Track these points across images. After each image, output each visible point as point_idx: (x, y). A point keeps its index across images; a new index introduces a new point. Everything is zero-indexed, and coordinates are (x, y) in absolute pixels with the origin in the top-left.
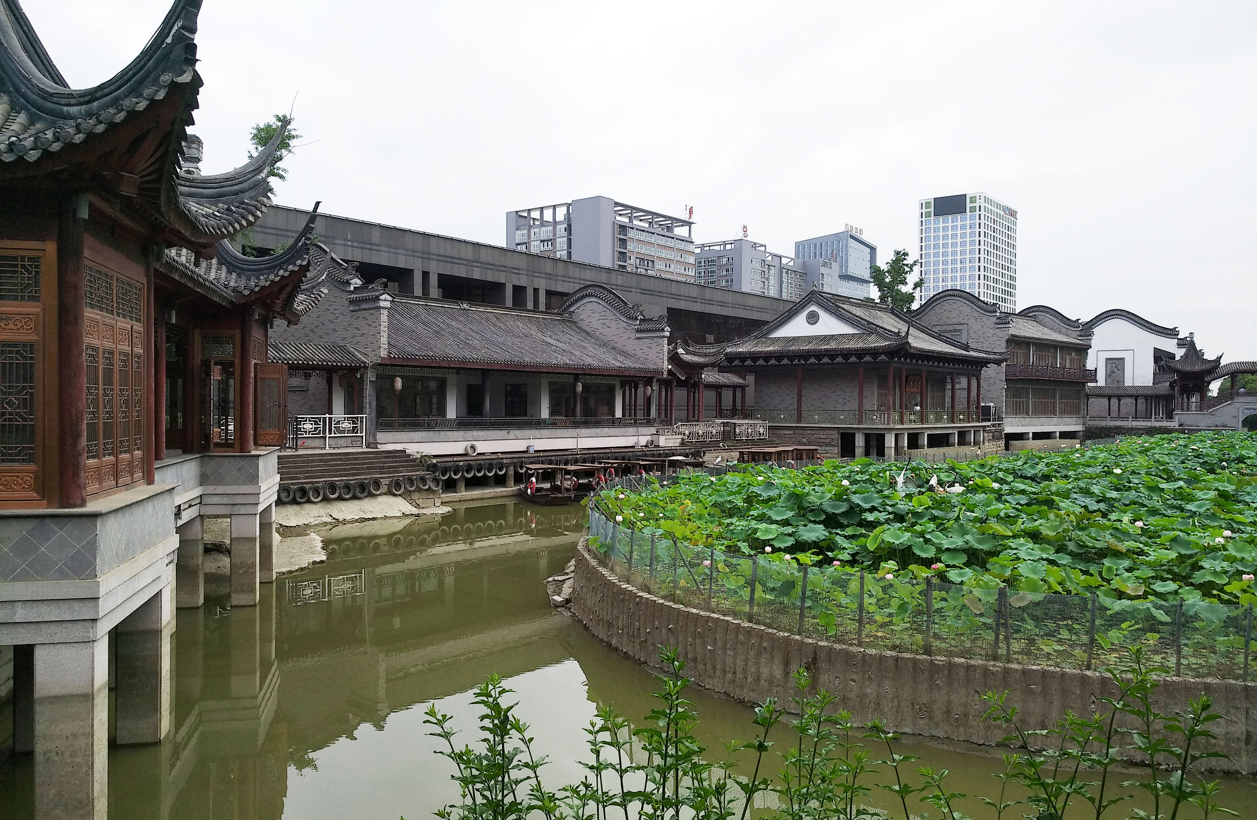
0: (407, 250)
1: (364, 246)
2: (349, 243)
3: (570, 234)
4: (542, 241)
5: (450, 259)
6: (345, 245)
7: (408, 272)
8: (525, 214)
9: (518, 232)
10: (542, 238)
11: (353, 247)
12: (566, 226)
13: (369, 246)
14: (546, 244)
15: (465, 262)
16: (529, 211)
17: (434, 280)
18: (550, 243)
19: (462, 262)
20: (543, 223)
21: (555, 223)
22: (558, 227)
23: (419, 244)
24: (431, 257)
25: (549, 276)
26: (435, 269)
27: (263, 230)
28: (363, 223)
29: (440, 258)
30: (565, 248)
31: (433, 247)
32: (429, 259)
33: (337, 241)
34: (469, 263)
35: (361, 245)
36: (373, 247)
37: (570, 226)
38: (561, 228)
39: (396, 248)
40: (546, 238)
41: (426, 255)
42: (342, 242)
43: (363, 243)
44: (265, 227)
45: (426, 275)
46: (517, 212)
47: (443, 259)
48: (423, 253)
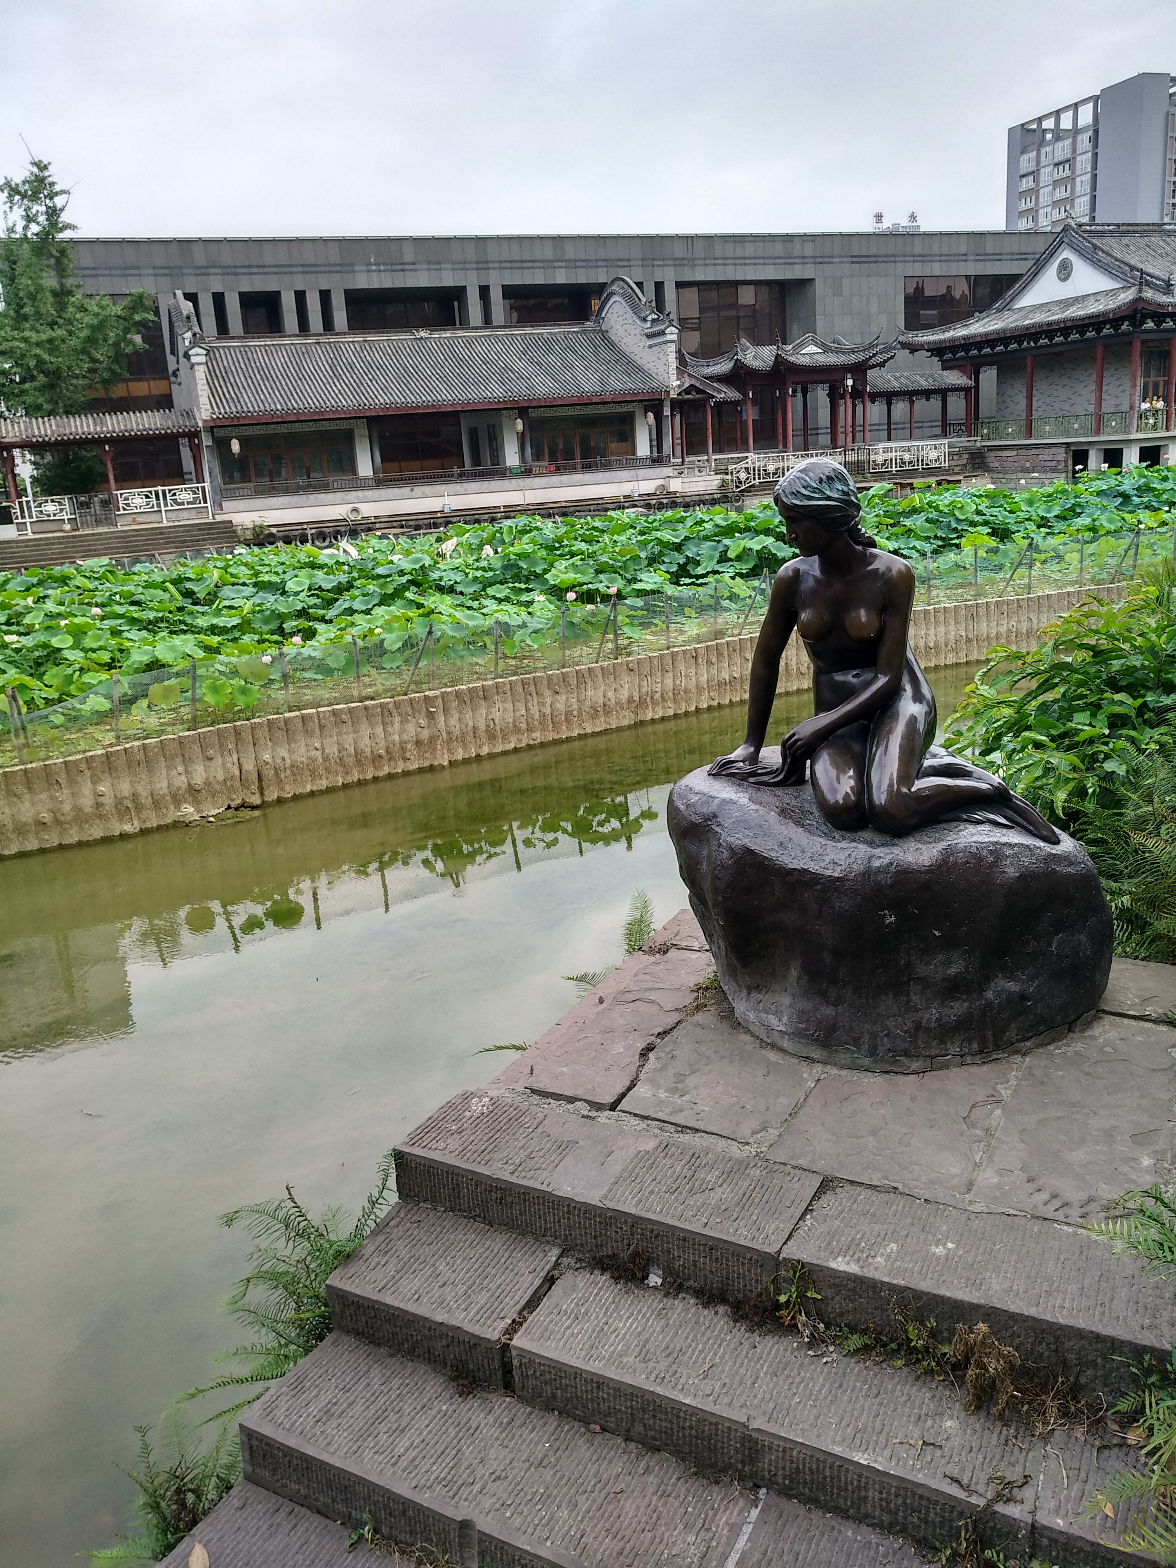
0: (453, 263)
1: (395, 267)
2: (374, 268)
3: (1096, 146)
4: (1057, 165)
5: (520, 264)
6: (368, 271)
7: (459, 293)
8: (1034, 126)
9: (1025, 157)
10: (1056, 160)
11: (380, 271)
12: (1090, 133)
13: (401, 267)
14: (1061, 168)
15: (541, 265)
16: (1040, 120)
17: (496, 295)
18: (1067, 166)
19: (536, 265)
20: (1059, 133)
21: (1076, 131)
22: (1079, 138)
23: (471, 253)
24: (490, 265)
25: (679, 262)
26: (496, 281)
27: (261, 270)
28: (390, 240)
29: (503, 265)
30: (1089, 169)
31: (493, 253)
32: (488, 269)
33: (356, 268)
34: (548, 264)
35: (389, 267)
36: (407, 267)
37: (1096, 132)
38: (1084, 141)
39: (439, 263)
40: (1061, 159)
41: (483, 265)
42: (365, 268)
43: (392, 264)
44: (263, 266)
45: (484, 291)
46: (1023, 125)
47: (508, 265)
48: (477, 262)
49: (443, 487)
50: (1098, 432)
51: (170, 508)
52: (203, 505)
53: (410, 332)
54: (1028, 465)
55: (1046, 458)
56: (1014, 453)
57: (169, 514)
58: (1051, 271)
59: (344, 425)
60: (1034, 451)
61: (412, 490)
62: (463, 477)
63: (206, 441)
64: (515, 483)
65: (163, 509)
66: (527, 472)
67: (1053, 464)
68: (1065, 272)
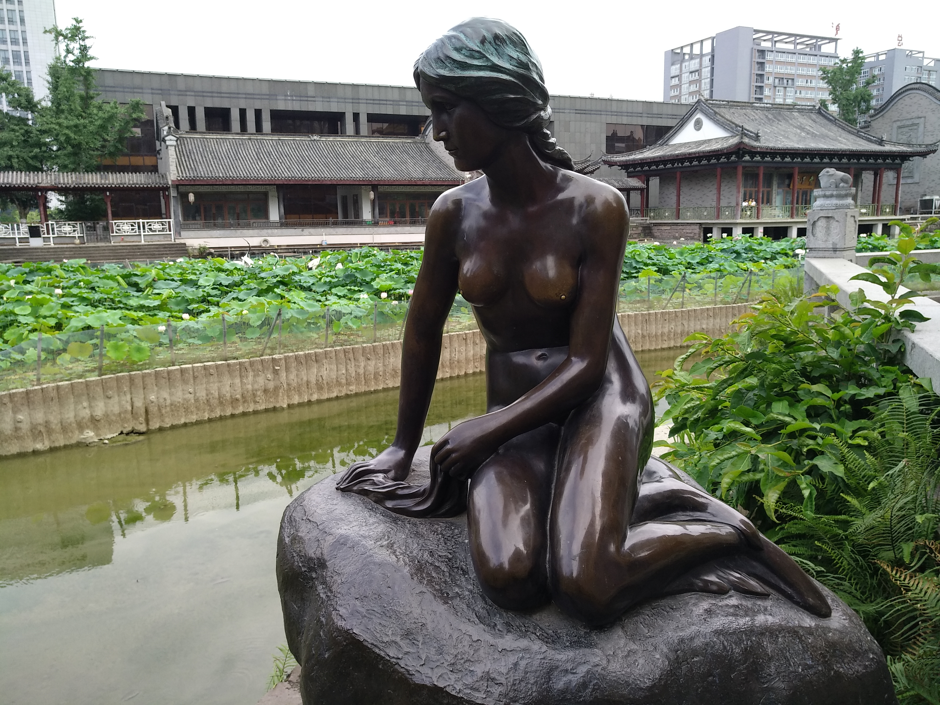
0: (338, 98)
1: (302, 99)
2: (289, 98)
3: (713, 64)
4: (691, 72)
5: (380, 102)
6: (285, 100)
7: (340, 117)
8: (679, 51)
9: (674, 67)
10: (691, 70)
11: (293, 100)
12: (710, 57)
13: (306, 99)
14: (693, 74)
15: (391, 103)
16: (682, 48)
17: (363, 119)
18: (697, 74)
19: (388, 102)
20: (692, 57)
21: (701, 56)
22: (704, 59)
23: (349, 93)
24: (360, 101)
26: (364, 111)
27: (219, 95)
28: (300, 83)
29: (368, 101)
30: (709, 76)
31: (362, 94)
32: (359, 103)
33: (278, 98)
34: (396, 103)
35: (299, 98)
36: (309, 99)
37: (713, 56)
38: (706, 60)
39: (329, 98)
40: (693, 69)
41: (356, 100)
42: (283, 98)
43: (300, 97)
44: (220, 93)
45: (356, 116)
46: (672, 50)
47: (372, 102)
48: (352, 99)
49: (323, 230)
50: (718, 217)
51: (147, 233)
52: (168, 233)
53: (308, 136)
54: (677, 235)
55: (688, 231)
56: (669, 228)
57: (146, 237)
58: (690, 126)
59: (262, 189)
60: (681, 227)
61: (303, 231)
62: (336, 224)
63: (173, 193)
64: (367, 230)
65: (142, 234)
66: (375, 224)
67: (692, 235)
68: (698, 125)
